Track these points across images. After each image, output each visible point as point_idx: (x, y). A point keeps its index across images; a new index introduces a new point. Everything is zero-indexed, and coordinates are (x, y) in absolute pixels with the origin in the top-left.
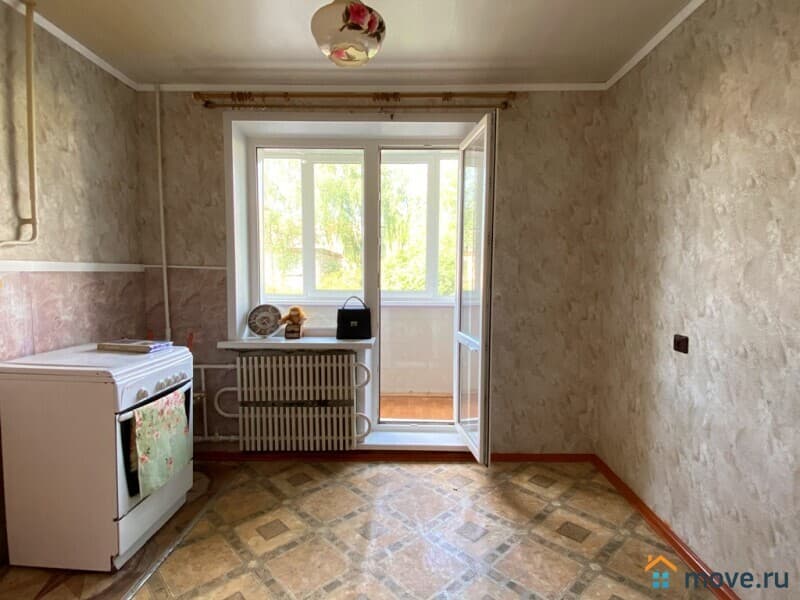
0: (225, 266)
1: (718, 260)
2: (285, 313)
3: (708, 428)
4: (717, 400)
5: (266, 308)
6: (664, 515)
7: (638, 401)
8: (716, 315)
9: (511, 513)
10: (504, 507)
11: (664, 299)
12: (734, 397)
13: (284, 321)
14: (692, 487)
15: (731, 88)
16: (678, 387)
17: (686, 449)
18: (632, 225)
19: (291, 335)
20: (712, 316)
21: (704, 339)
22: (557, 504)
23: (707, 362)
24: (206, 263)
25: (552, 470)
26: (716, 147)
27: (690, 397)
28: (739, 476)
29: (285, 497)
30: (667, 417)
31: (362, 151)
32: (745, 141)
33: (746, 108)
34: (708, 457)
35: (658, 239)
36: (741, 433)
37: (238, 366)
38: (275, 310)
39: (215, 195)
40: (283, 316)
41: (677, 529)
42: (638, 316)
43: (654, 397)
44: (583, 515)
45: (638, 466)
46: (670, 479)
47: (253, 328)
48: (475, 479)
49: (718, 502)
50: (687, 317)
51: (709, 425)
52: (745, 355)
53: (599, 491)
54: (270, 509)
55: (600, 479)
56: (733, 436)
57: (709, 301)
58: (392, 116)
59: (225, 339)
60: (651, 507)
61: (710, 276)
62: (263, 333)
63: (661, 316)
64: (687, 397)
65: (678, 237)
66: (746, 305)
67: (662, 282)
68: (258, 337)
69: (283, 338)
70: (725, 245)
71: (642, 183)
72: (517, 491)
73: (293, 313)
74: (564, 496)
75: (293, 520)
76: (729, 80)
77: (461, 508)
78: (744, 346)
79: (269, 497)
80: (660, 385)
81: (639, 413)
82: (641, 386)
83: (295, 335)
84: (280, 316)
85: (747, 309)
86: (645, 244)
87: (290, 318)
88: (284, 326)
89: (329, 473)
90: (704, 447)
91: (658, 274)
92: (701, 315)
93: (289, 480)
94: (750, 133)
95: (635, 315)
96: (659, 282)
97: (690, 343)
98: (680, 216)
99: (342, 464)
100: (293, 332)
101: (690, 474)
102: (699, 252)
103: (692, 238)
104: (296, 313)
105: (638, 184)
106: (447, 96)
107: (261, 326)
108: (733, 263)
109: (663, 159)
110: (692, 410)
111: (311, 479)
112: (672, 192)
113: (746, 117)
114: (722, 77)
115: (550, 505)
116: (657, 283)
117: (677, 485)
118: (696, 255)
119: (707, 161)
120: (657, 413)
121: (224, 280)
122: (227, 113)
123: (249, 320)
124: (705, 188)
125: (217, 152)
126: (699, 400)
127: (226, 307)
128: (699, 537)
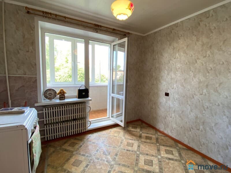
0: (36, 75)
1: (177, 78)
2: (58, 92)
3: (174, 111)
4: (177, 105)
5: (49, 90)
6: (162, 130)
7: (154, 106)
8: (177, 89)
9: (135, 138)
10: (132, 136)
11: (162, 85)
12: (181, 104)
13: (58, 94)
14: (170, 123)
15: (181, 43)
16: (166, 103)
17: (168, 115)
18: (152, 68)
19: (62, 99)
20: (175, 89)
21: (173, 93)
22: (141, 132)
23: (174, 98)
24: (27, 74)
25: (134, 124)
26: (177, 55)
27: (169, 105)
28: (182, 120)
29: (72, 152)
30: (163, 109)
31: (84, 40)
32: (185, 55)
33: (185, 48)
34: (174, 117)
35: (160, 72)
36: (183, 112)
37: (44, 112)
38: (54, 90)
39: (31, 48)
40: (57, 92)
41: (166, 132)
42: (154, 88)
43: (159, 105)
44: (147, 134)
45: (154, 120)
46: (163, 122)
47: (46, 97)
48: (121, 131)
49: (177, 125)
50: (168, 89)
51: (174, 110)
52: (184, 97)
53: (146, 127)
54: (71, 157)
55: (144, 125)
56: (181, 112)
57: (175, 86)
58: (97, 32)
59: (37, 102)
60: (158, 128)
61: (175, 81)
62: (50, 99)
63: (161, 89)
64: (168, 105)
65: (166, 72)
66: (184, 87)
67: (161, 81)
68: (48, 100)
69: (59, 100)
70: (179, 75)
71: (155, 60)
72: (131, 132)
73: (61, 91)
74: (141, 130)
75: (81, 158)
76: (181, 41)
77: (123, 140)
78: (184, 95)
79: (67, 153)
80: (160, 103)
81: (154, 109)
82: (155, 103)
83: (63, 98)
84: (56, 93)
85: (185, 88)
86: (156, 73)
87: (60, 93)
88: (58, 96)
89: (81, 140)
90: (173, 115)
91: (160, 80)
92: (173, 89)
93: (69, 146)
94: (186, 53)
95: (153, 88)
96: (160, 81)
97: (169, 94)
98: (167, 68)
99: (83, 136)
100: (62, 98)
101: (169, 121)
102: (172, 76)
103: (170, 73)
104: (62, 91)
105: (154, 59)
106: (114, 30)
107: (49, 96)
108: (181, 79)
109: (162, 55)
110: (170, 108)
111: (77, 144)
112: (165, 62)
113: (185, 50)
114: (179, 41)
115: (140, 133)
116: (160, 82)
117: (166, 123)
118: (171, 76)
119: (175, 57)
120: (160, 109)
121: (36, 81)
122: (36, 18)
123: (44, 94)
124: (174, 63)
125: (32, 32)
126: (172, 106)
127: (37, 90)
128: (172, 133)
